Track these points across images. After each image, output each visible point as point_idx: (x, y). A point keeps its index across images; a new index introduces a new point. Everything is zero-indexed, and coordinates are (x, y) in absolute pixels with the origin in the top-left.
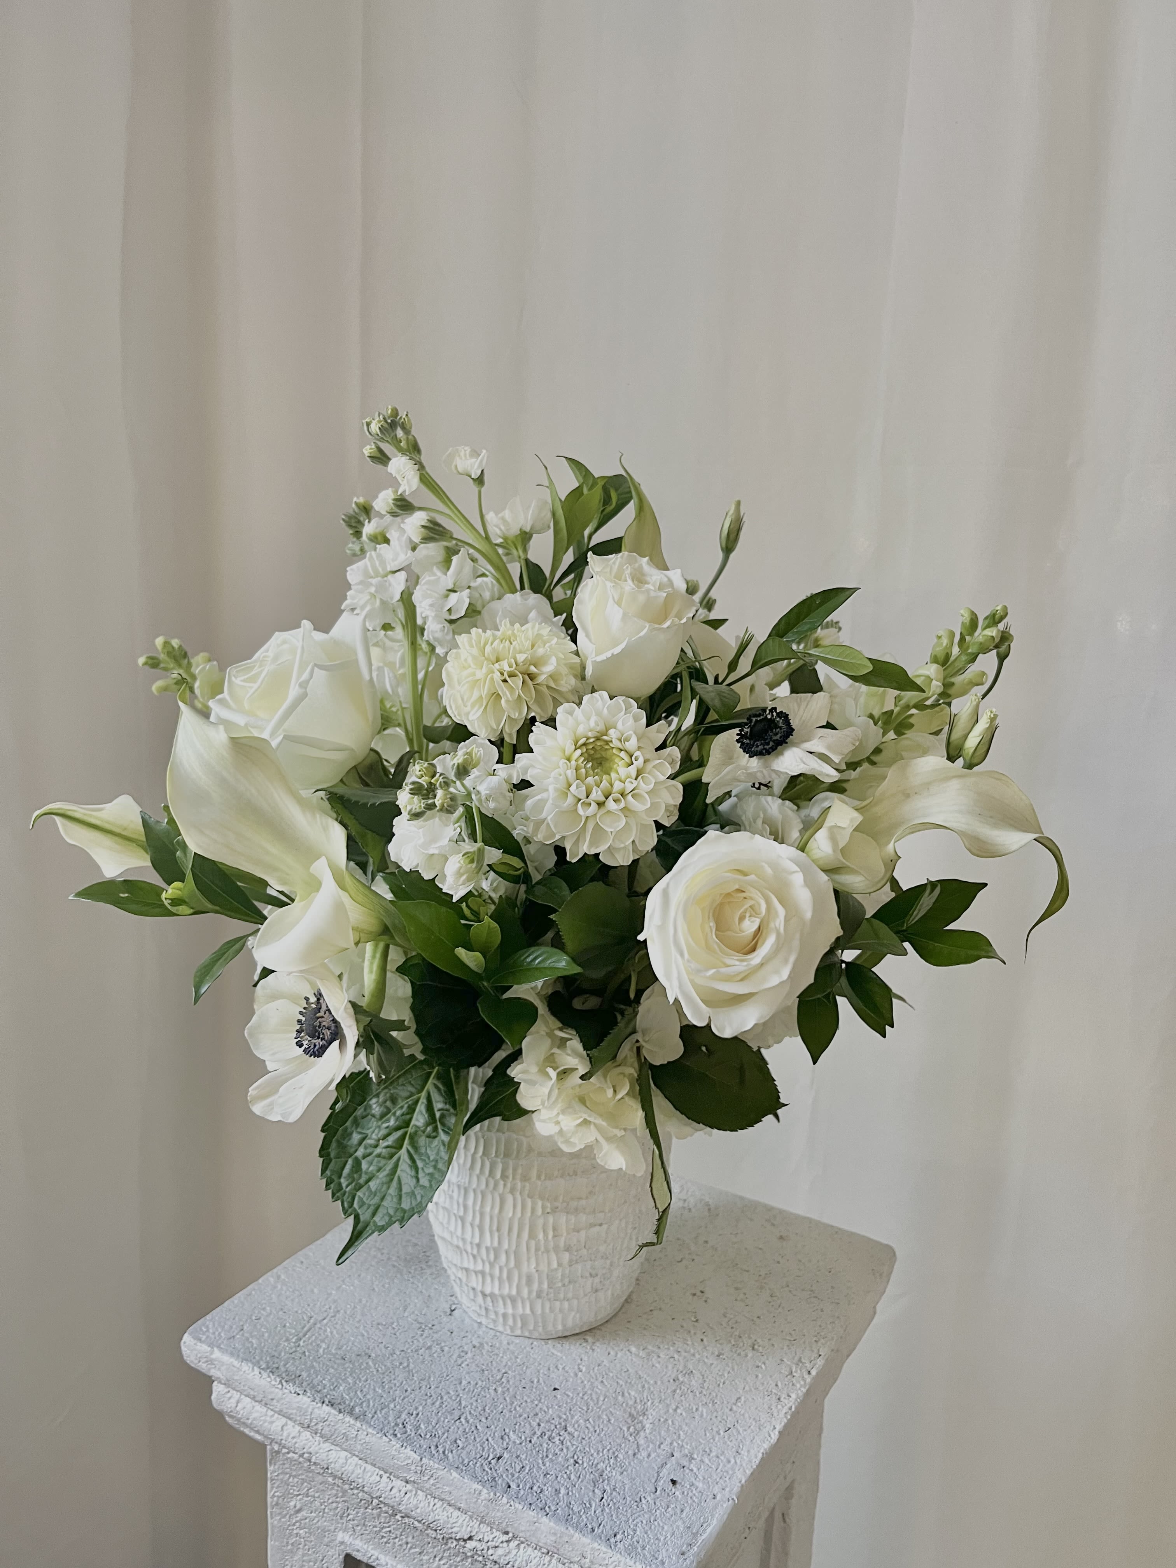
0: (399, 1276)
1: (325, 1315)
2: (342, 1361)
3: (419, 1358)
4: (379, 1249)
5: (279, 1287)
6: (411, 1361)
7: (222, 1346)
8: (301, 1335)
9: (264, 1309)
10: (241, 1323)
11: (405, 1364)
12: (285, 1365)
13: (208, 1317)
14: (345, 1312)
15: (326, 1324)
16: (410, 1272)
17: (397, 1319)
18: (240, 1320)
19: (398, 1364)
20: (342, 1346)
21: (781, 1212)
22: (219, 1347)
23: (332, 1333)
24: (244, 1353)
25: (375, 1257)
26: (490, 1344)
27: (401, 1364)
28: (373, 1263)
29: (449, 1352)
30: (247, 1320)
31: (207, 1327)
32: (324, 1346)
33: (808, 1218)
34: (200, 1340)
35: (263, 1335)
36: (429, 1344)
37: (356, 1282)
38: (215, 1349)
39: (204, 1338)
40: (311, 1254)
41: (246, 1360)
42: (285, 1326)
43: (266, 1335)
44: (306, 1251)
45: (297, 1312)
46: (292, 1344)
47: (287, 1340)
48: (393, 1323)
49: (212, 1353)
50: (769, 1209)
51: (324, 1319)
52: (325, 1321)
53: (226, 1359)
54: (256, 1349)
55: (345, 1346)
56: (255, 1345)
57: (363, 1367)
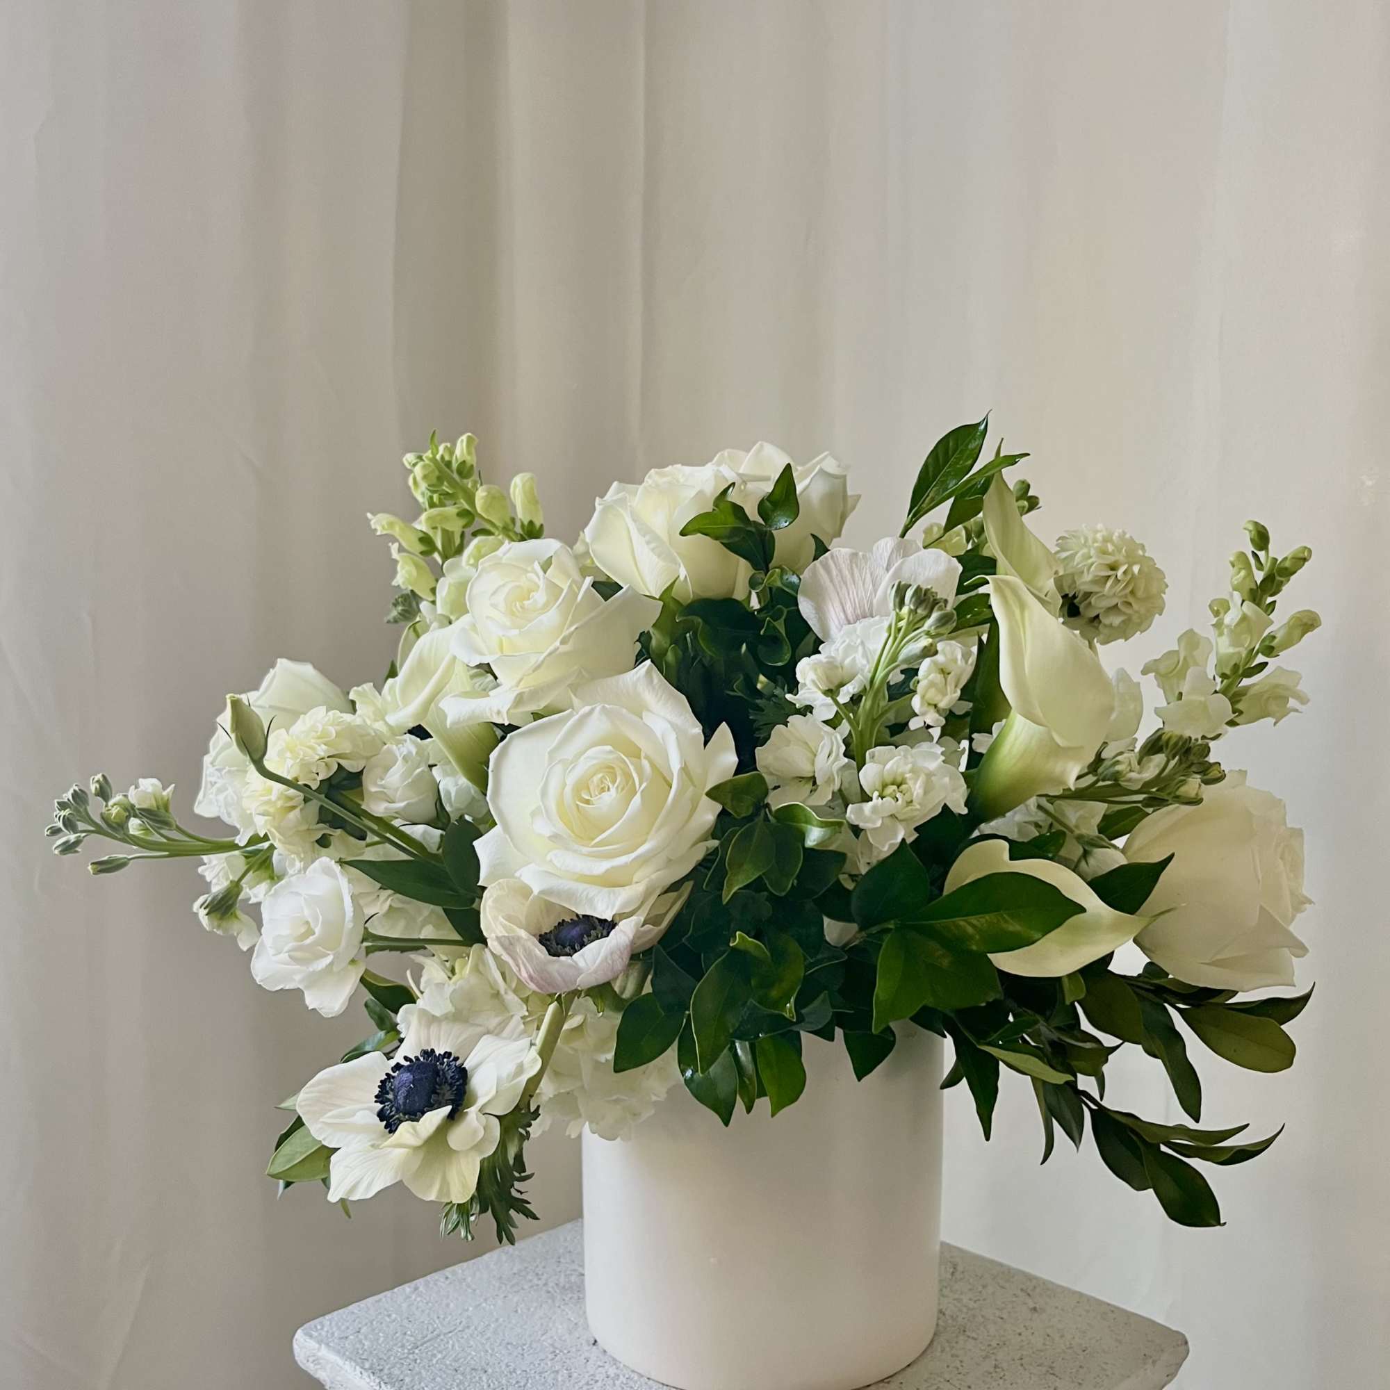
0: (550, 1301)
1: (452, 1329)
2: (454, 1372)
3: (540, 1380)
4: (537, 1274)
5: (413, 1297)
6: (530, 1381)
7: (331, 1344)
8: (419, 1343)
9: (389, 1316)
10: (360, 1326)
11: (522, 1384)
12: (389, 1369)
13: (327, 1317)
14: (476, 1329)
15: (451, 1337)
16: (564, 1300)
17: (532, 1341)
18: (360, 1323)
19: (514, 1382)
20: (459, 1359)
21: (1045, 1282)
22: (327, 1345)
23: (453, 1346)
24: (351, 1353)
25: (531, 1281)
26: (627, 1376)
27: (517, 1382)
28: (526, 1287)
29: (577, 1378)
30: (366, 1324)
31: (323, 1327)
32: (439, 1356)
33: (1079, 1292)
34: (311, 1336)
35: (378, 1339)
36: (557, 1369)
37: (500, 1302)
38: (323, 1346)
39: (315, 1334)
40: (460, 1271)
41: (351, 1359)
42: (405, 1334)
43: (382, 1339)
44: (456, 1268)
45: (423, 1322)
46: (406, 1351)
47: (403, 1346)
48: (524, 1345)
49: (319, 1349)
50: (1030, 1278)
51: (450, 1332)
52: (450, 1335)
53: (333, 1357)
54: (365, 1350)
55: (462, 1360)
56: (366, 1347)
57: (474, 1380)
